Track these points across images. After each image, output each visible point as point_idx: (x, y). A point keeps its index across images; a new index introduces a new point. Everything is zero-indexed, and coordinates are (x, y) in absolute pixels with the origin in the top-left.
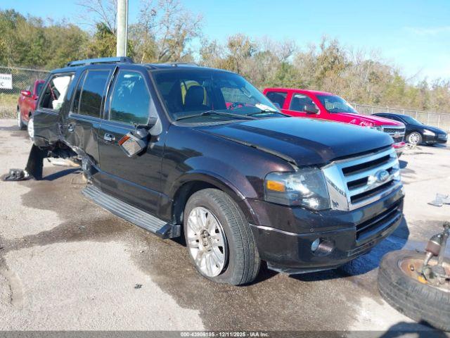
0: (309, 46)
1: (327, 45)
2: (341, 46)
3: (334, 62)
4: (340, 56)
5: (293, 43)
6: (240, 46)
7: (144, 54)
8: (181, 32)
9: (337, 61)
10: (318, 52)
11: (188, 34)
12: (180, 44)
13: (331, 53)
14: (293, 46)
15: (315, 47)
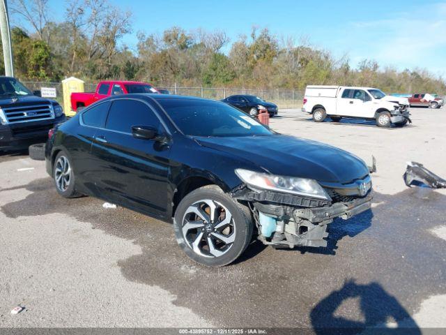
0: (240, 36)
1: (258, 34)
2: (271, 34)
3: (266, 50)
4: (272, 44)
5: (223, 35)
6: (176, 39)
7: (75, 53)
8: (111, 29)
9: (268, 50)
10: (250, 42)
11: (118, 30)
12: (110, 41)
13: (262, 41)
14: (224, 37)
15: (245, 37)
